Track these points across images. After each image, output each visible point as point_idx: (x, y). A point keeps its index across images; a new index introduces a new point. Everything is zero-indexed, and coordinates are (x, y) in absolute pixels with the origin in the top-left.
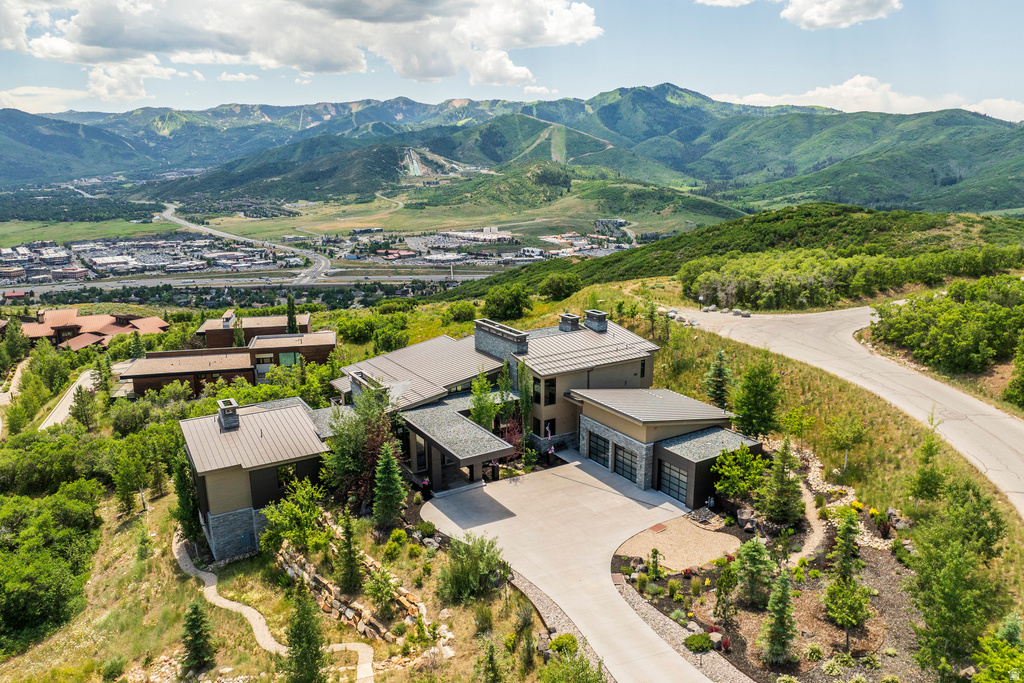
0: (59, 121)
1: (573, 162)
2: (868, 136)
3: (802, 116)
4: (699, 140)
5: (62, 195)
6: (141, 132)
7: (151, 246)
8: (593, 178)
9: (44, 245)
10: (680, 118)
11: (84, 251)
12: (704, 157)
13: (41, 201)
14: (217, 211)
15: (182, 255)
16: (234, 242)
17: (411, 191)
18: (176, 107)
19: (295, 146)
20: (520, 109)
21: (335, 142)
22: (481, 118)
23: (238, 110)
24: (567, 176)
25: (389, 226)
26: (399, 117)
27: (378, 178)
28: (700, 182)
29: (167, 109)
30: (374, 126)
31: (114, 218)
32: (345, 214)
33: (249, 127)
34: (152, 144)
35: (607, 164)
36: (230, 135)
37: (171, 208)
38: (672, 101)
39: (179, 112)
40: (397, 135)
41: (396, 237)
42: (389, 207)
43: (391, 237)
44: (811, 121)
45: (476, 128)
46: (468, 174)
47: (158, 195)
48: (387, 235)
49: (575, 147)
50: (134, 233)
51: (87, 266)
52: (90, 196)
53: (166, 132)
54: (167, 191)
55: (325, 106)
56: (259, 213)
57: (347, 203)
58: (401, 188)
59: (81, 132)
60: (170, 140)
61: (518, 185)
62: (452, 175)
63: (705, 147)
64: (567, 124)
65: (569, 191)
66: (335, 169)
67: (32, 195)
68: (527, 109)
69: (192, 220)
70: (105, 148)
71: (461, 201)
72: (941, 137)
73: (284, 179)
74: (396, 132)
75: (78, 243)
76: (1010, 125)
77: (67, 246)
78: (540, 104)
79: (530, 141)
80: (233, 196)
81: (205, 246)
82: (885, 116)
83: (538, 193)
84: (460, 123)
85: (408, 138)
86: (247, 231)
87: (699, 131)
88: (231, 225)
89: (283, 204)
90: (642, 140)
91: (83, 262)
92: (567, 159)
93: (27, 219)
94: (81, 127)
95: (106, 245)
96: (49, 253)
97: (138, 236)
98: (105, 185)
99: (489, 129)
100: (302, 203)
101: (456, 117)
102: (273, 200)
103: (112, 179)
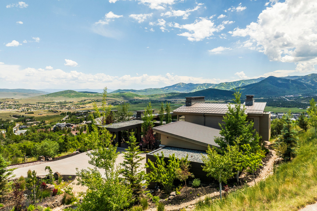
0: (284, 79)
5: (280, 100)
6: (310, 81)
11: (281, 116)
13: (274, 101)
31: (294, 107)
50: (299, 112)
52: (288, 100)
59: (290, 82)
67: (272, 99)
70: (297, 86)
75: (280, 113)
77: (277, 114)
94: (290, 80)
98: (295, 97)
103: (297, 96)
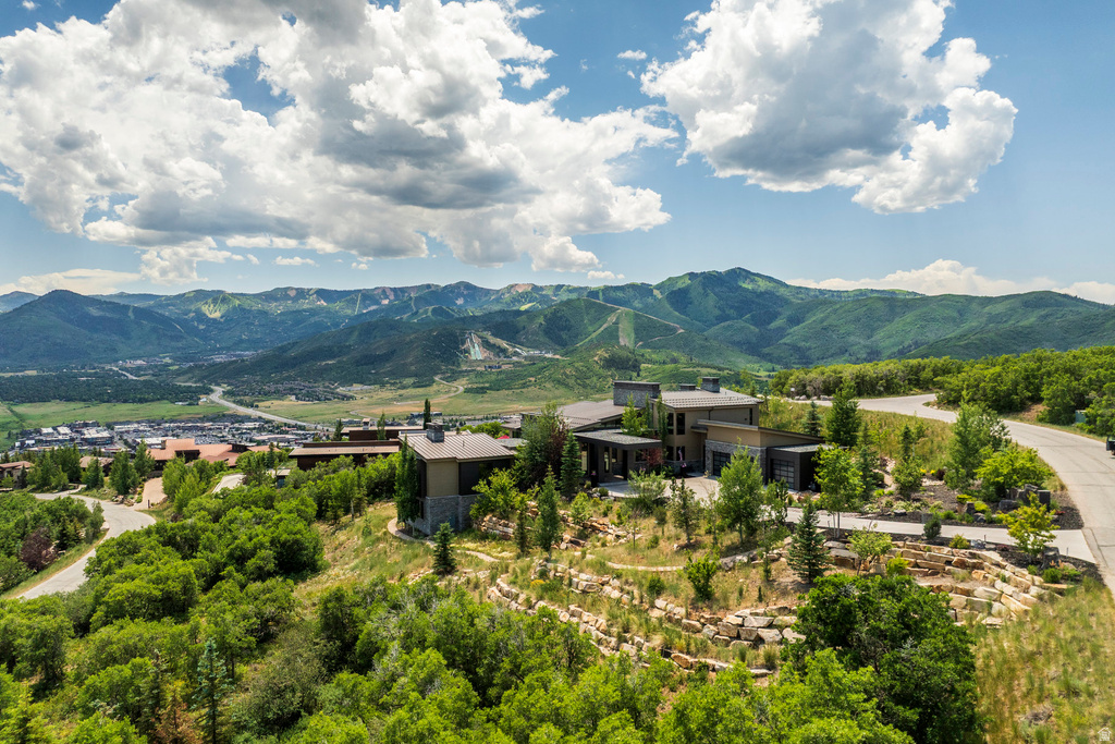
0: (110, 303)
1: (642, 347)
2: (954, 320)
3: (883, 299)
4: (773, 325)
5: (105, 378)
6: (192, 315)
7: (197, 428)
8: (664, 363)
9: (86, 425)
10: (753, 302)
11: (128, 432)
12: (781, 342)
13: (84, 381)
14: (267, 395)
15: (230, 437)
16: (285, 424)
17: (472, 375)
18: (229, 290)
19: (350, 330)
20: (586, 293)
21: (394, 326)
22: (546, 302)
23: (292, 294)
24: (636, 360)
25: (448, 411)
26: (460, 302)
27: (437, 362)
28: (777, 367)
29: (222, 292)
30: (434, 311)
31: (158, 400)
32: (402, 398)
33: (305, 311)
34: (202, 327)
35: (678, 348)
36: (283, 317)
37: (219, 389)
38: (744, 285)
39: (233, 295)
40: (458, 319)
41: (457, 421)
42: (448, 392)
43: (451, 421)
44: (894, 304)
45: (541, 312)
46: (531, 358)
47: (205, 377)
48: (447, 418)
49: (644, 331)
50: (180, 415)
51: (130, 446)
52: (135, 378)
53: (217, 315)
54: (216, 374)
55: (384, 290)
56: (312, 396)
57: (404, 388)
58: (461, 372)
59: (131, 314)
60: (220, 323)
61: (585, 369)
62: (515, 359)
63: (781, 332)
64: (635, 309)
65: (638, 375)
66: (393, 352)
67: (75, 376)
68: (594, 294)
69: (241, 403)
70: (154, 330)
71: (524, 386)
72: (1031, 319)
73: (339, 362)
74: (456, 316)
75: (121, 423)
76: (1104, 306)
77: (110, 426)
78: (607, 289)
79: (596, 326)
80: (284, 379)
81: (254, 429)
82: (969, 299)
83: (606, 377)
84: (523, 308)
85: (469, 323)
86: (298, 414)
87: (775, 316)
88: (281, 409)
89: (336, 388)
90: (714, 325)
91: (126, 443)
92: (636, 343)
93: (69, 399)
94: (131, 309)
95: (150, 426)
96: (90, 433)
97: (184, 417)
98: (150, 367)
99: (555, 313)
100: (357, 387)
101: (519, 301)
102: (327, 384)
103: (158, 361)
